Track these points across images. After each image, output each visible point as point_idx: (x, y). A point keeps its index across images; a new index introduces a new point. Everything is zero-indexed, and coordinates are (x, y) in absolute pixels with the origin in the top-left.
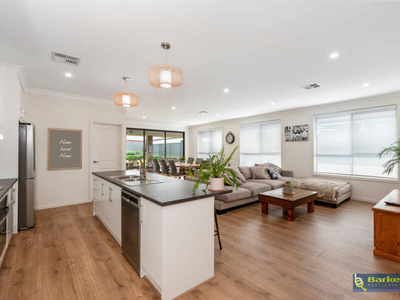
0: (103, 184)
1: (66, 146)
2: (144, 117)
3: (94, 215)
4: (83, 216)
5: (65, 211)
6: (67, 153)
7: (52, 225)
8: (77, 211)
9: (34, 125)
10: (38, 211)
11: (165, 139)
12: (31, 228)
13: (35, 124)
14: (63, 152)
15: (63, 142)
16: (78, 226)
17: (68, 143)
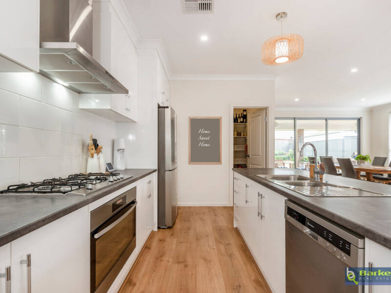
0: (247, 186)
1: (205, 135)
2: (297, 100)
3: (235, 226)
4: (222, 225)
5: (204, 214)
6: (206, 142)
7: (189, 228)
8: (216, 215)
9: (171, 109)
10: (179, 208)
11: (327, 134)
12: (169, 228)
13: (174, 108)
14: (202, 141)
15: (202, 131)
16: (216, 239)
17: (206, 132)
